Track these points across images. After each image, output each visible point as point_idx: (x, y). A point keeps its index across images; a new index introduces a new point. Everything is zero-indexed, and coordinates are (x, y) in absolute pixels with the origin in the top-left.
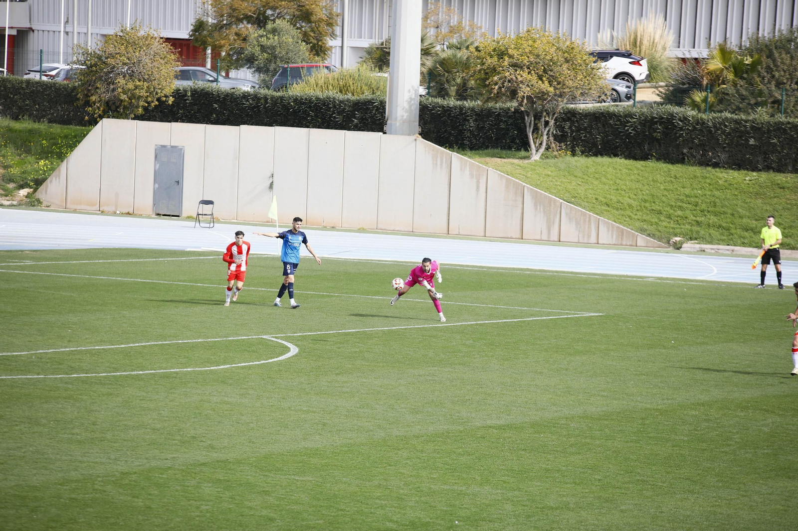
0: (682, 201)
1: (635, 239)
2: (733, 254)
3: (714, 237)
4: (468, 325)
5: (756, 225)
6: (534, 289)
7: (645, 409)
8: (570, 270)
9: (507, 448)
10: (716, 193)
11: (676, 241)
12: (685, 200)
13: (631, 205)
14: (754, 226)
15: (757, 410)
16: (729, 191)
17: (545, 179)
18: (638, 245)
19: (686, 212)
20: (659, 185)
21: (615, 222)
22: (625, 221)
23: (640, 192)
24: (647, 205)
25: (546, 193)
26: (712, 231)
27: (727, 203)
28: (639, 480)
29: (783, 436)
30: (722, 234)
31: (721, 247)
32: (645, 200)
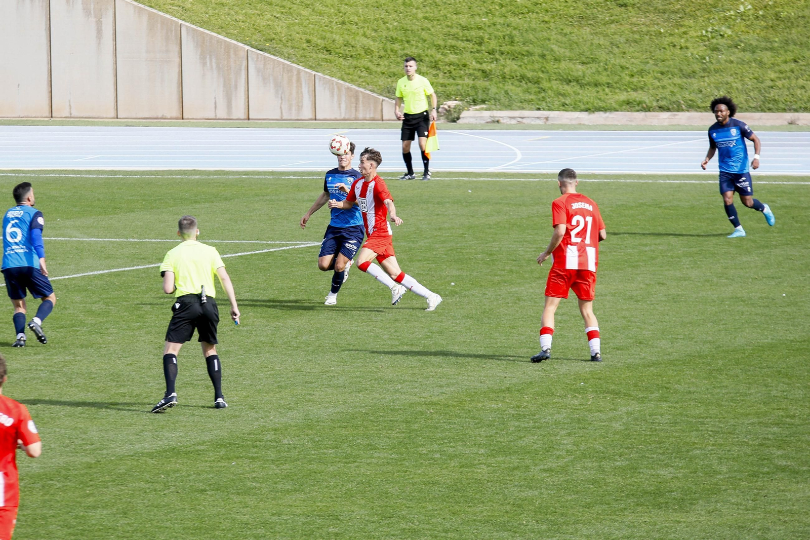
0: (455, 37)
1: (380, 108)
2: (548, 126)
3: (514, 97)
4: (95, 276)
5: (584, 72)
6: (207, 205)
7: (411, 405)
8: (270, 169)
9: (173, 489)
10: (512, 20)
11: (449, 107)
12: (461, 34)
13: (368, 49)
14: (580, 73)
15: (601, 392)
16: (535, 15)
17: (217, 11)
18: (384, 118)
19: (464, 56)
20: (414, 10)
21: (343, 80)
22: (360, 77)
23: (382, 25)
24: (397, 46)
25: (220, 36)
26: (509, 87)
27: (531, 36)
28: (405, 529)
29: (647, 435)
30: (527, 91)
31: (526, 113)
32: (392, 38)
